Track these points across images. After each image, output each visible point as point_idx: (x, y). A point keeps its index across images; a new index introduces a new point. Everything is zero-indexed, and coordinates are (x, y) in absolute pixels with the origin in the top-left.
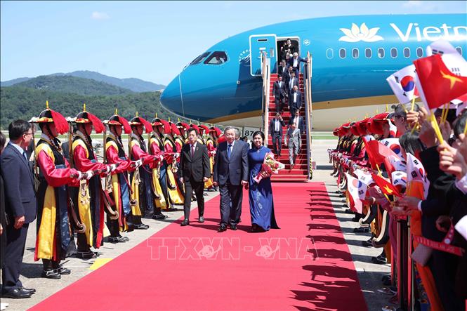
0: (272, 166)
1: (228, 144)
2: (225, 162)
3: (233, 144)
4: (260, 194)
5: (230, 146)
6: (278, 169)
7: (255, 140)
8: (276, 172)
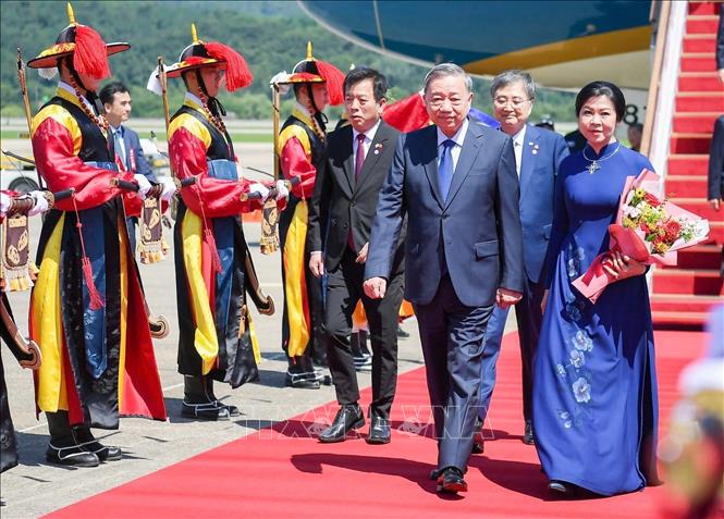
0: (650, 234)
1: (442, 138)
2: (431, 212)
3: (460, 139)
4: (589, 344)
5: (450, 144)
6: (680, 243)
7: (587, 120)
8: (670, 256)
